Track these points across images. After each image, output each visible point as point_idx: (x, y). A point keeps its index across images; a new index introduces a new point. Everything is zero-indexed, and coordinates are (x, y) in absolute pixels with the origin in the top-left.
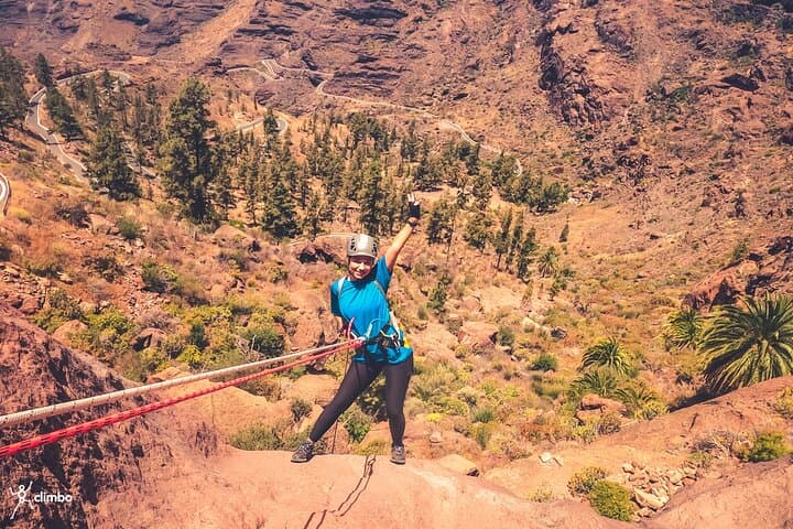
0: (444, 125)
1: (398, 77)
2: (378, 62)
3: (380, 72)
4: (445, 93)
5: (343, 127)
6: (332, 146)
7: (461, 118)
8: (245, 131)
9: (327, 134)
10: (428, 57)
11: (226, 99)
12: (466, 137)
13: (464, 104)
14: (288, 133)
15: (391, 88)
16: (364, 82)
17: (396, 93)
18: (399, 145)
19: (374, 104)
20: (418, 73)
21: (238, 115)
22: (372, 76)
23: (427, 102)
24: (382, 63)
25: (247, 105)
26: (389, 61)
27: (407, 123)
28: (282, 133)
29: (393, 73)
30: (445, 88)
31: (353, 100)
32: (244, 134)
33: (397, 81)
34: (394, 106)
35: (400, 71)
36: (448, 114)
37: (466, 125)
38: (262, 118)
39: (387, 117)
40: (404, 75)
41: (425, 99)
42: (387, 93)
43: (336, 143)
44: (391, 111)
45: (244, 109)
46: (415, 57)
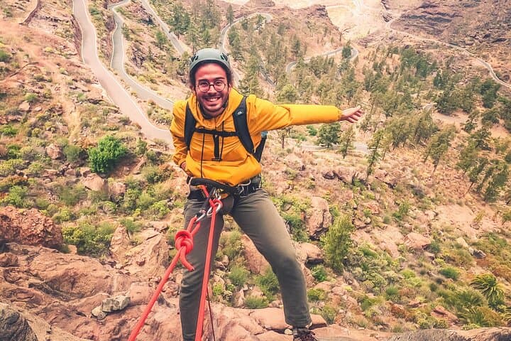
0: (478, 63)
1: (451, 21)
2: (436, 9)
3: (436, 16)
4: (486, 36)
5: (396, 56)
6: (384, 72)
7: (493, 59)
8: (330, 56)
9: (383, 63)
10: (480, 7)
11: (323, 33)
12: (492, 75)
13: (500, 48)
14: (357, 60)
15: (441, 29)
16: (422, 23)
17: (445, 33)
18: (435, 75)
19: (425, 40)
20: (467, 19)
21: (328, 45)
22: (430, 18)
23: (469, 42)
24: (440, 10)
25: (335, 38)
26: (445, 8)
27: (448, 57)
28: (352, 59)
29: (447, 18)
30: (488, 32)
31: (410, 36)
32: (329, 58)
33: (449, 24)
34: (440, 43)
35: (453, 16)
36: (484, 54)
37: (496, 64)
38: (342, 48)
39: (432, 51)
40: (456, 20)
41: (467, 40)
42: (438, 33)
43: (387, 69)
44: (437, 46)
45: (332, 41)
46: (469, 6)
